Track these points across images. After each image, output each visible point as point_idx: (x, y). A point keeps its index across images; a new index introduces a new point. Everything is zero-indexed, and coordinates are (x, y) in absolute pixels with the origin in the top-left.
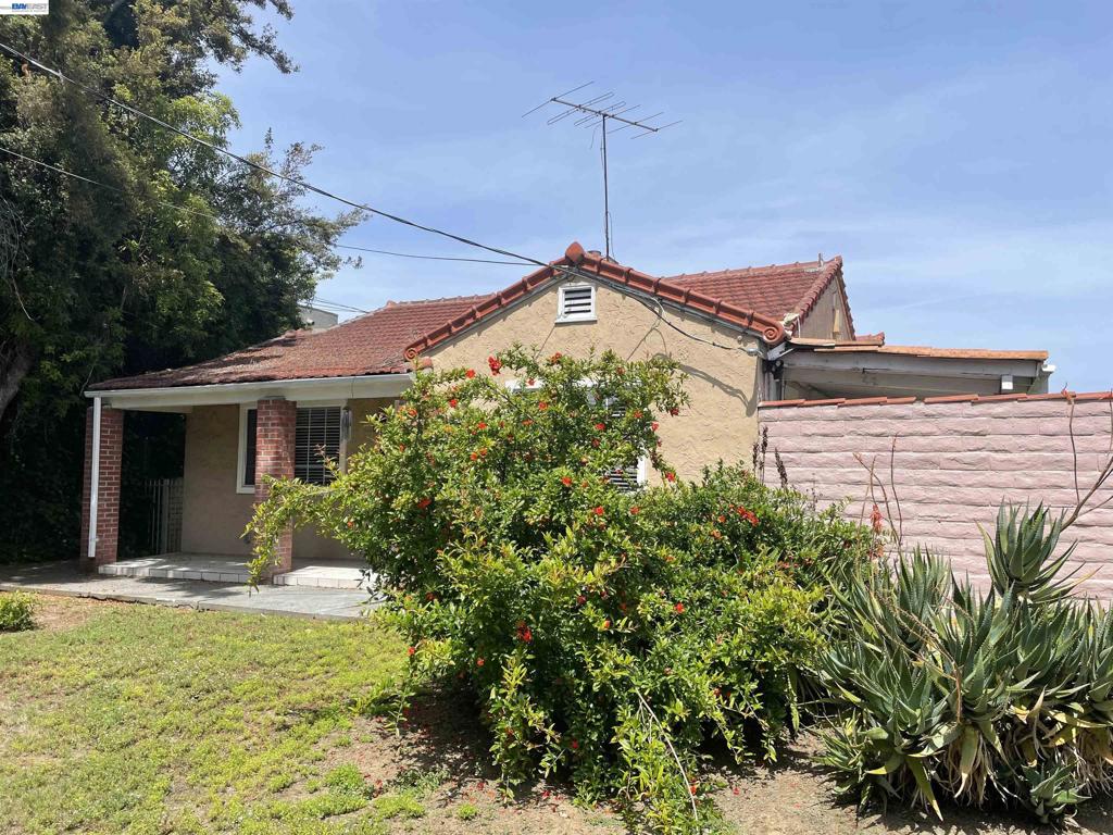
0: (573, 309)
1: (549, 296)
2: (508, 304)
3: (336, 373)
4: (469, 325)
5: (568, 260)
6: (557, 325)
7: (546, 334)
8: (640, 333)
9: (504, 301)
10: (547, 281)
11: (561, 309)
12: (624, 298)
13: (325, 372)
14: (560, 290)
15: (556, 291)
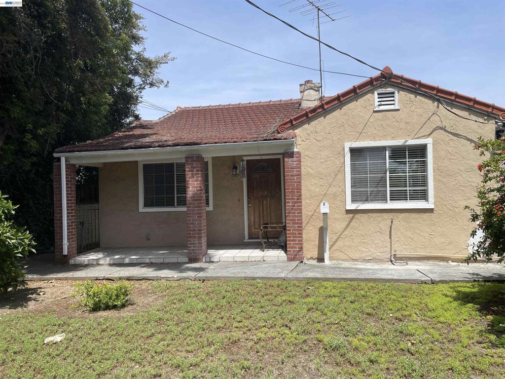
0: (383, 103)
1: (369, 96)
2: (344, 100)
3: (242, 140)
4: (319, 113)
5: (383, 76)
6: (375, 112)
7: (368, 117)
8: (426, 116)
9: (342, 99)
10: (369, 87)
11: (377, 104)
12: (416, 97)
13: (235, 140)
14: (376, 93)
15: (373, 93)
